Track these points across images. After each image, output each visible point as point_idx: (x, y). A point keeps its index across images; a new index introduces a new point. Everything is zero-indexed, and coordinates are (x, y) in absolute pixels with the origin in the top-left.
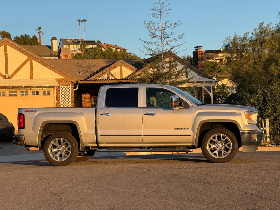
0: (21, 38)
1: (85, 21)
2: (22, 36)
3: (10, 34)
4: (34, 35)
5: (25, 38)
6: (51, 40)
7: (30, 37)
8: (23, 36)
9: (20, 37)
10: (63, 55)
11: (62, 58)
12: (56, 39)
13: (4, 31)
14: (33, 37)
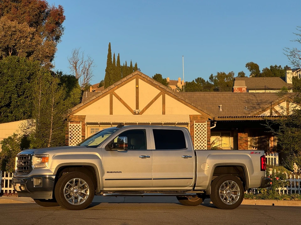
0: (271, 70)
2: (271, 67)
3: (258, 66)
4: (287, 66)
5: (275, 69)
7: (282, 68)
8: (273, 67)
9: (269, 68)
10: (236, 88)
11: (235, 92)
13: (252, 63)
14: (285, 67)
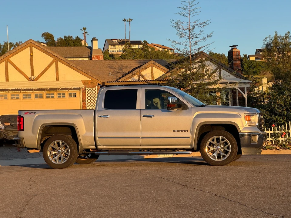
0: (65, 39)
1: (130, 20)
2: (65, 37)
3: (52, 35)
4: (78, 36)
5: (68, 39)
6: (92, 41)
7: (73, 38)
8: (67, 38)
9: (63, 38)
10: (94, 56)
11: (93, 59)
12: (97, 40)
13: (47, 33)
14: (76, 38)
